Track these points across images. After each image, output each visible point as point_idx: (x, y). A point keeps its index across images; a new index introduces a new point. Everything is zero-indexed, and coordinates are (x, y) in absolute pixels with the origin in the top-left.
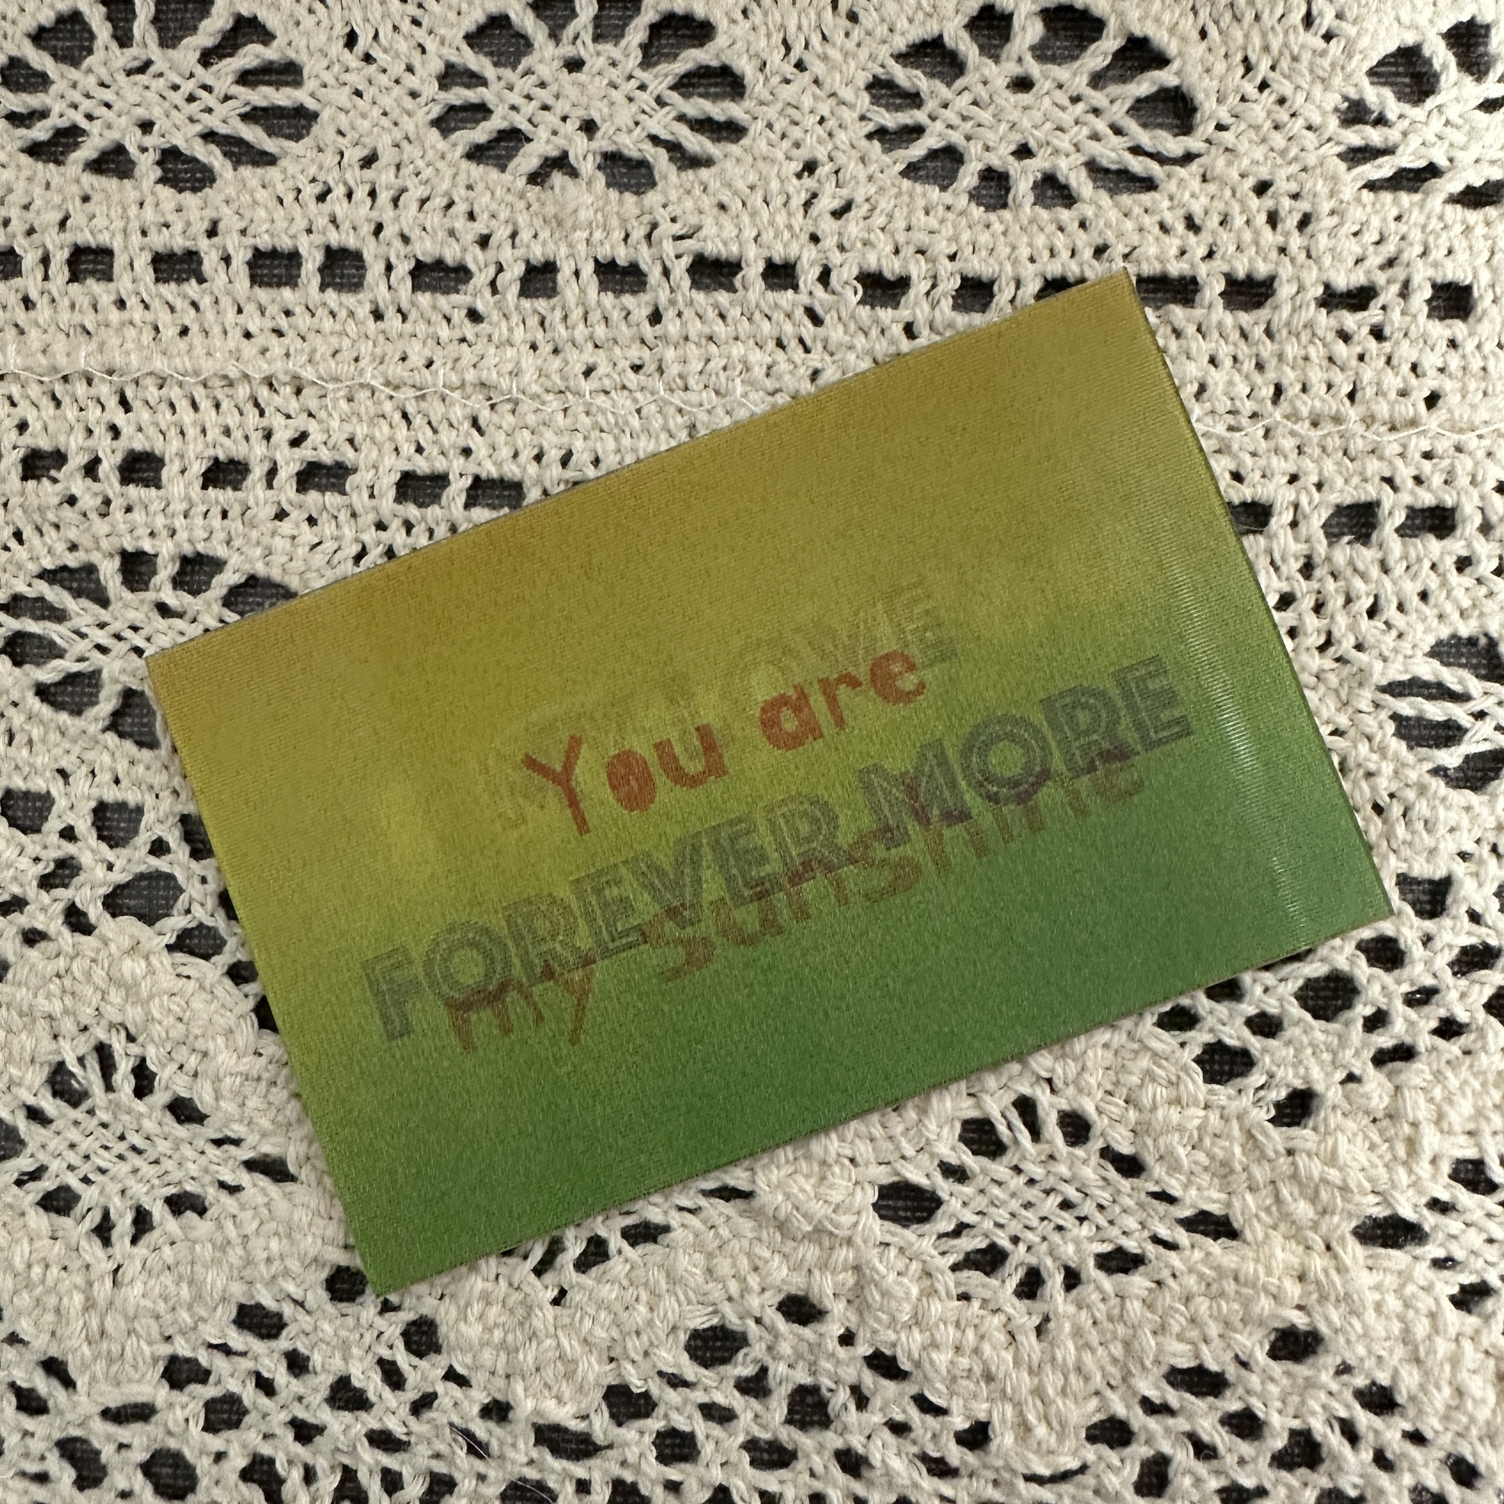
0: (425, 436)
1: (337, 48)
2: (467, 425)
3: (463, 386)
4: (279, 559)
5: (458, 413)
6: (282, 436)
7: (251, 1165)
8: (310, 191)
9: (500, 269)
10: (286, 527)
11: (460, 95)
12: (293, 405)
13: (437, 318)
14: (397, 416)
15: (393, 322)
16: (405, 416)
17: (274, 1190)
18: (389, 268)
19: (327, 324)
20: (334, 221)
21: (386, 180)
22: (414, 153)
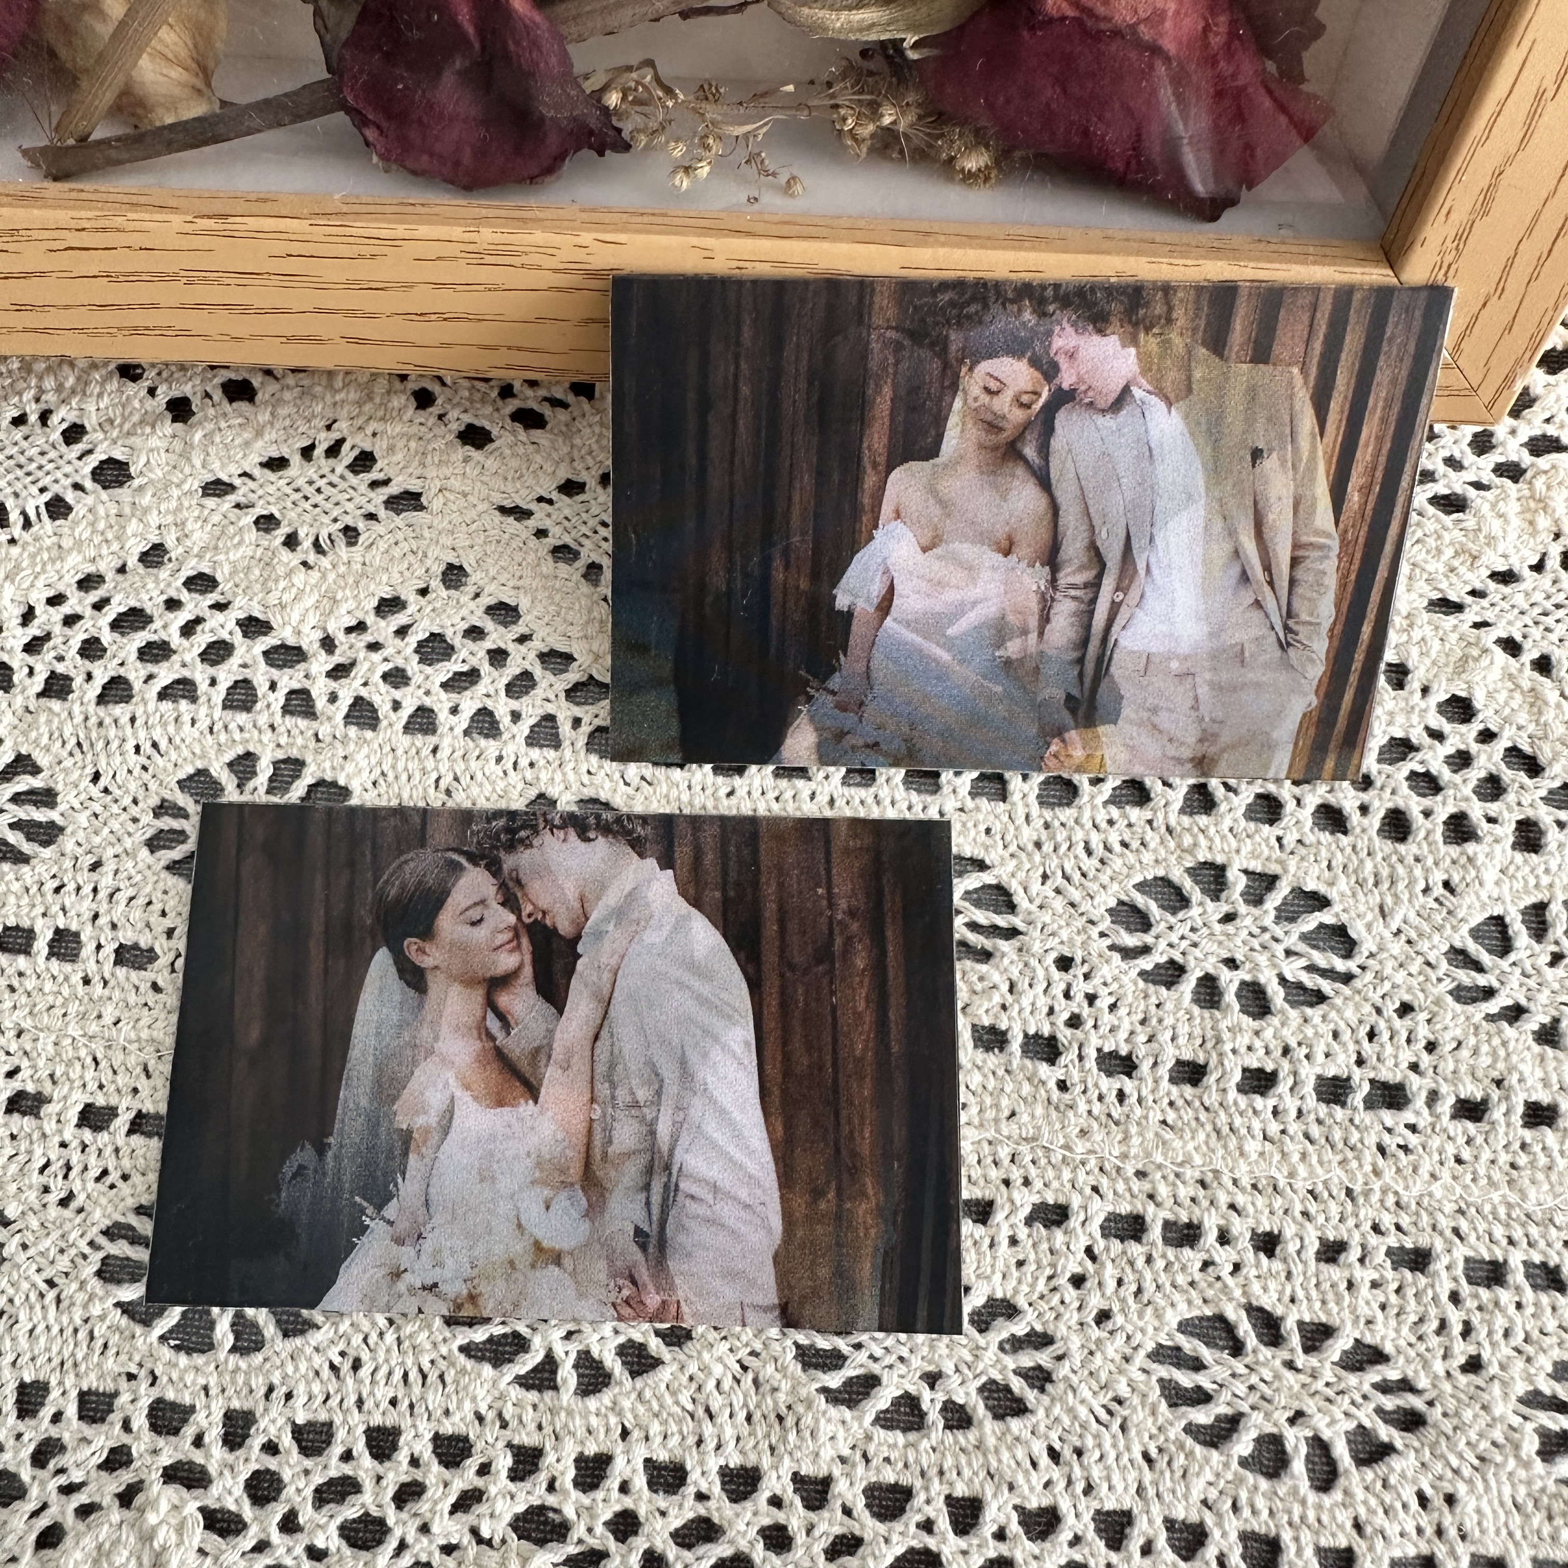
1: (86, 782)
2: (139, 1070)
3: (139, 1040)
5: (132, 1060)
8: (51, 885)
11: (169, 822)
12: (14, 1046)
13: (127, 986)
14: (89, 1060)
15: (97, 989)
16: (95, 1060)
20: (63, 909)
21: (106, 881)
22: (130, 864)
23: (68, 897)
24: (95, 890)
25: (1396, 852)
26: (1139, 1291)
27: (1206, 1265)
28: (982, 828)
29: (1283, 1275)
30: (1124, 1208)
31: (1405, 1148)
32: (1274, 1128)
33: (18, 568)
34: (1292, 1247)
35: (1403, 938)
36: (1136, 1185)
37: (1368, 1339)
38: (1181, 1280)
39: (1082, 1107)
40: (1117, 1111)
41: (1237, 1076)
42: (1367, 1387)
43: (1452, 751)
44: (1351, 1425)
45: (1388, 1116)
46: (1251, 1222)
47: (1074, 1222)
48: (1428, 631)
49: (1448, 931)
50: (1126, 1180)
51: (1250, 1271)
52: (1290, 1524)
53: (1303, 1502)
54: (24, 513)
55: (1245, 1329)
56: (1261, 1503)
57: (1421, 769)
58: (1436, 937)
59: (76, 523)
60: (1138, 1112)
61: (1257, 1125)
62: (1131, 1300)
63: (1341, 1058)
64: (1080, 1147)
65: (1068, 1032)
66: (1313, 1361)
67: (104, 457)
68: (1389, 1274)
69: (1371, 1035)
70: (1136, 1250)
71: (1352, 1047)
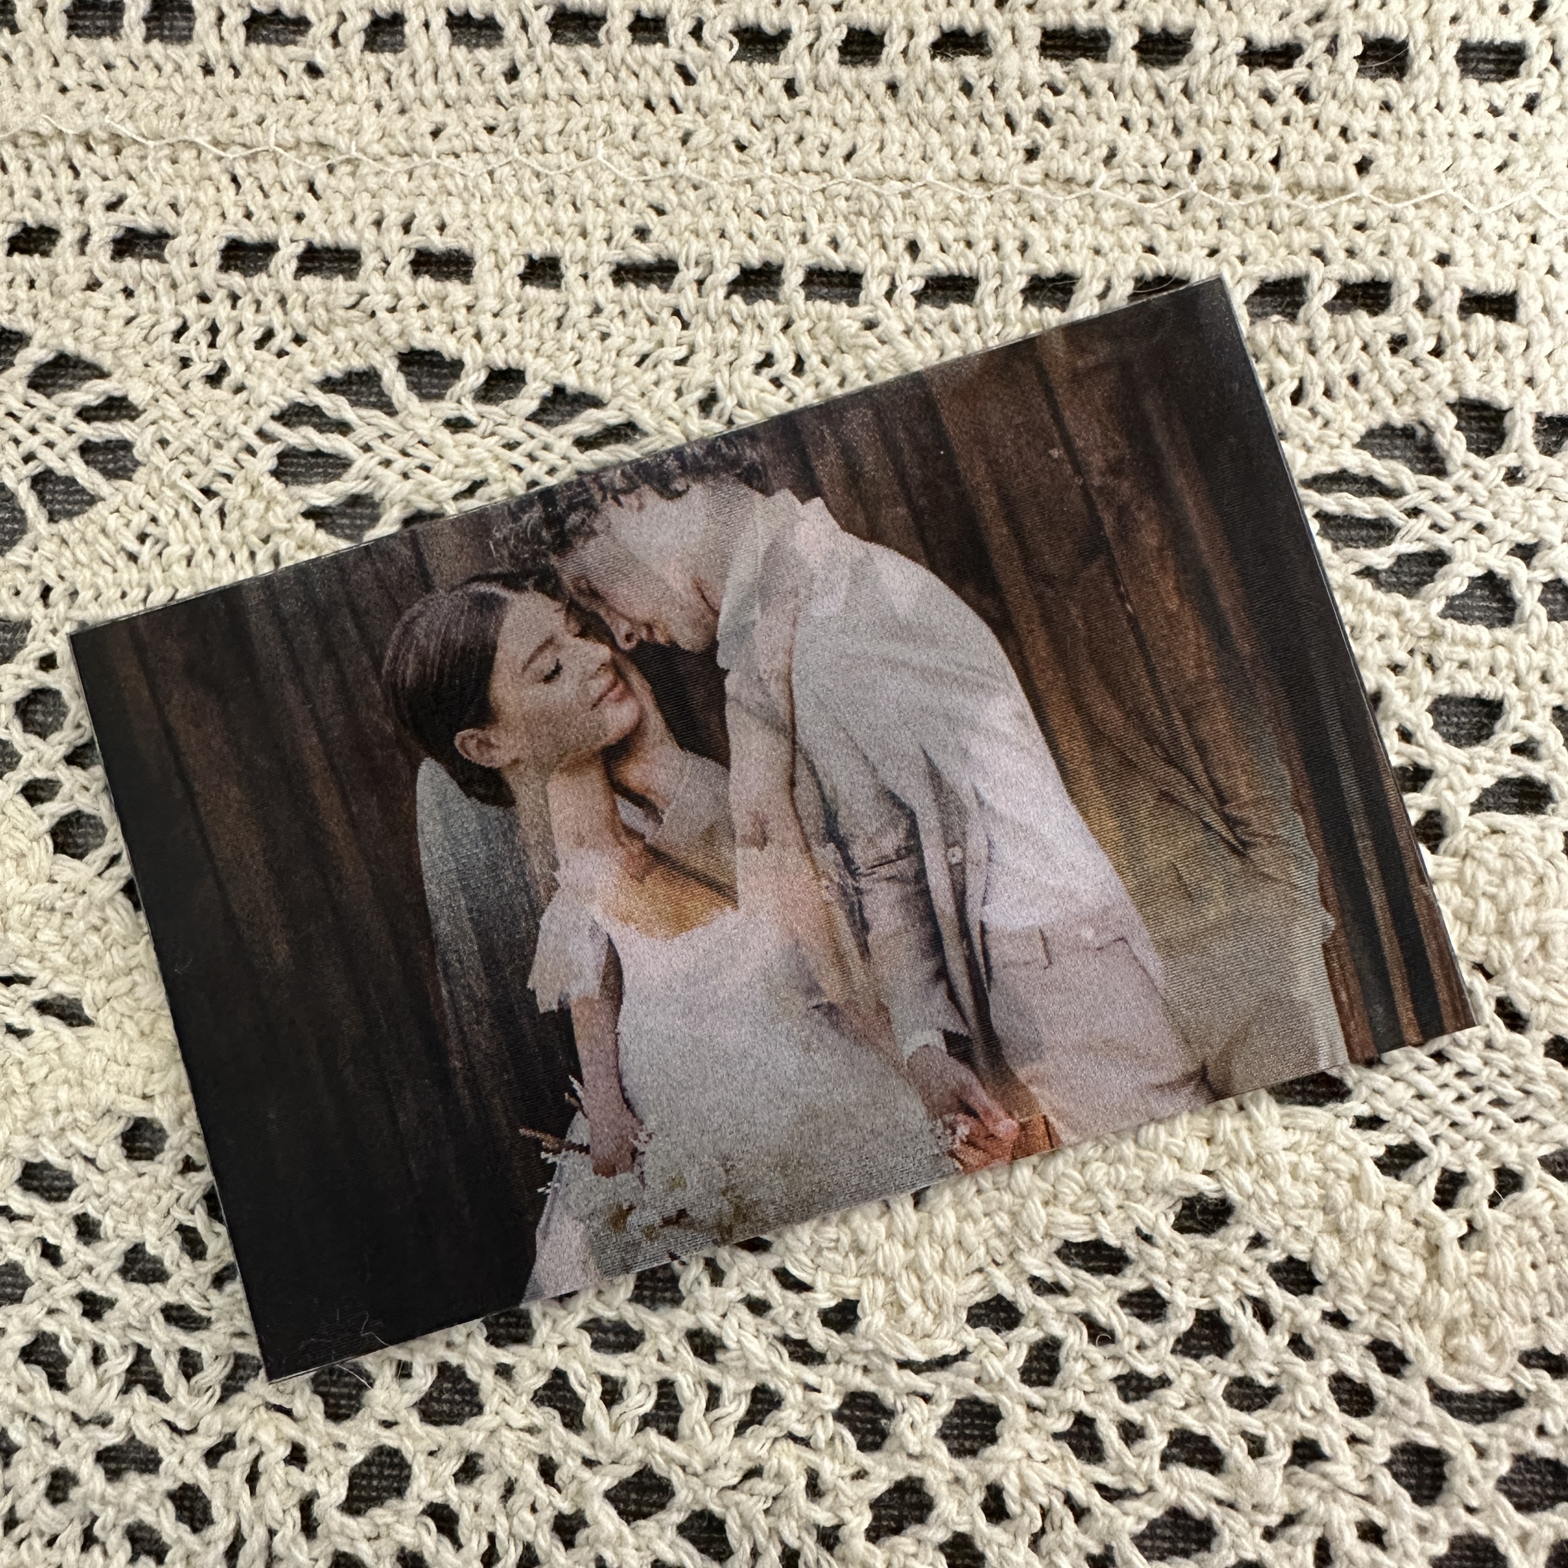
0: (255, 201)
2: (301, 190)
3: (298, 144)
4: (89, 333)
5: (290, 174)
6: (98, 197)
7: (43, 1007)
9: (342, 18)
10: (98, 298)
12: (111, 167)
13: (271, 72)
14: (225, 180)
15: (224, 76)
16: (234, 179)
17: (66, 1033)
18: (221, 17)
19: (151, 78)
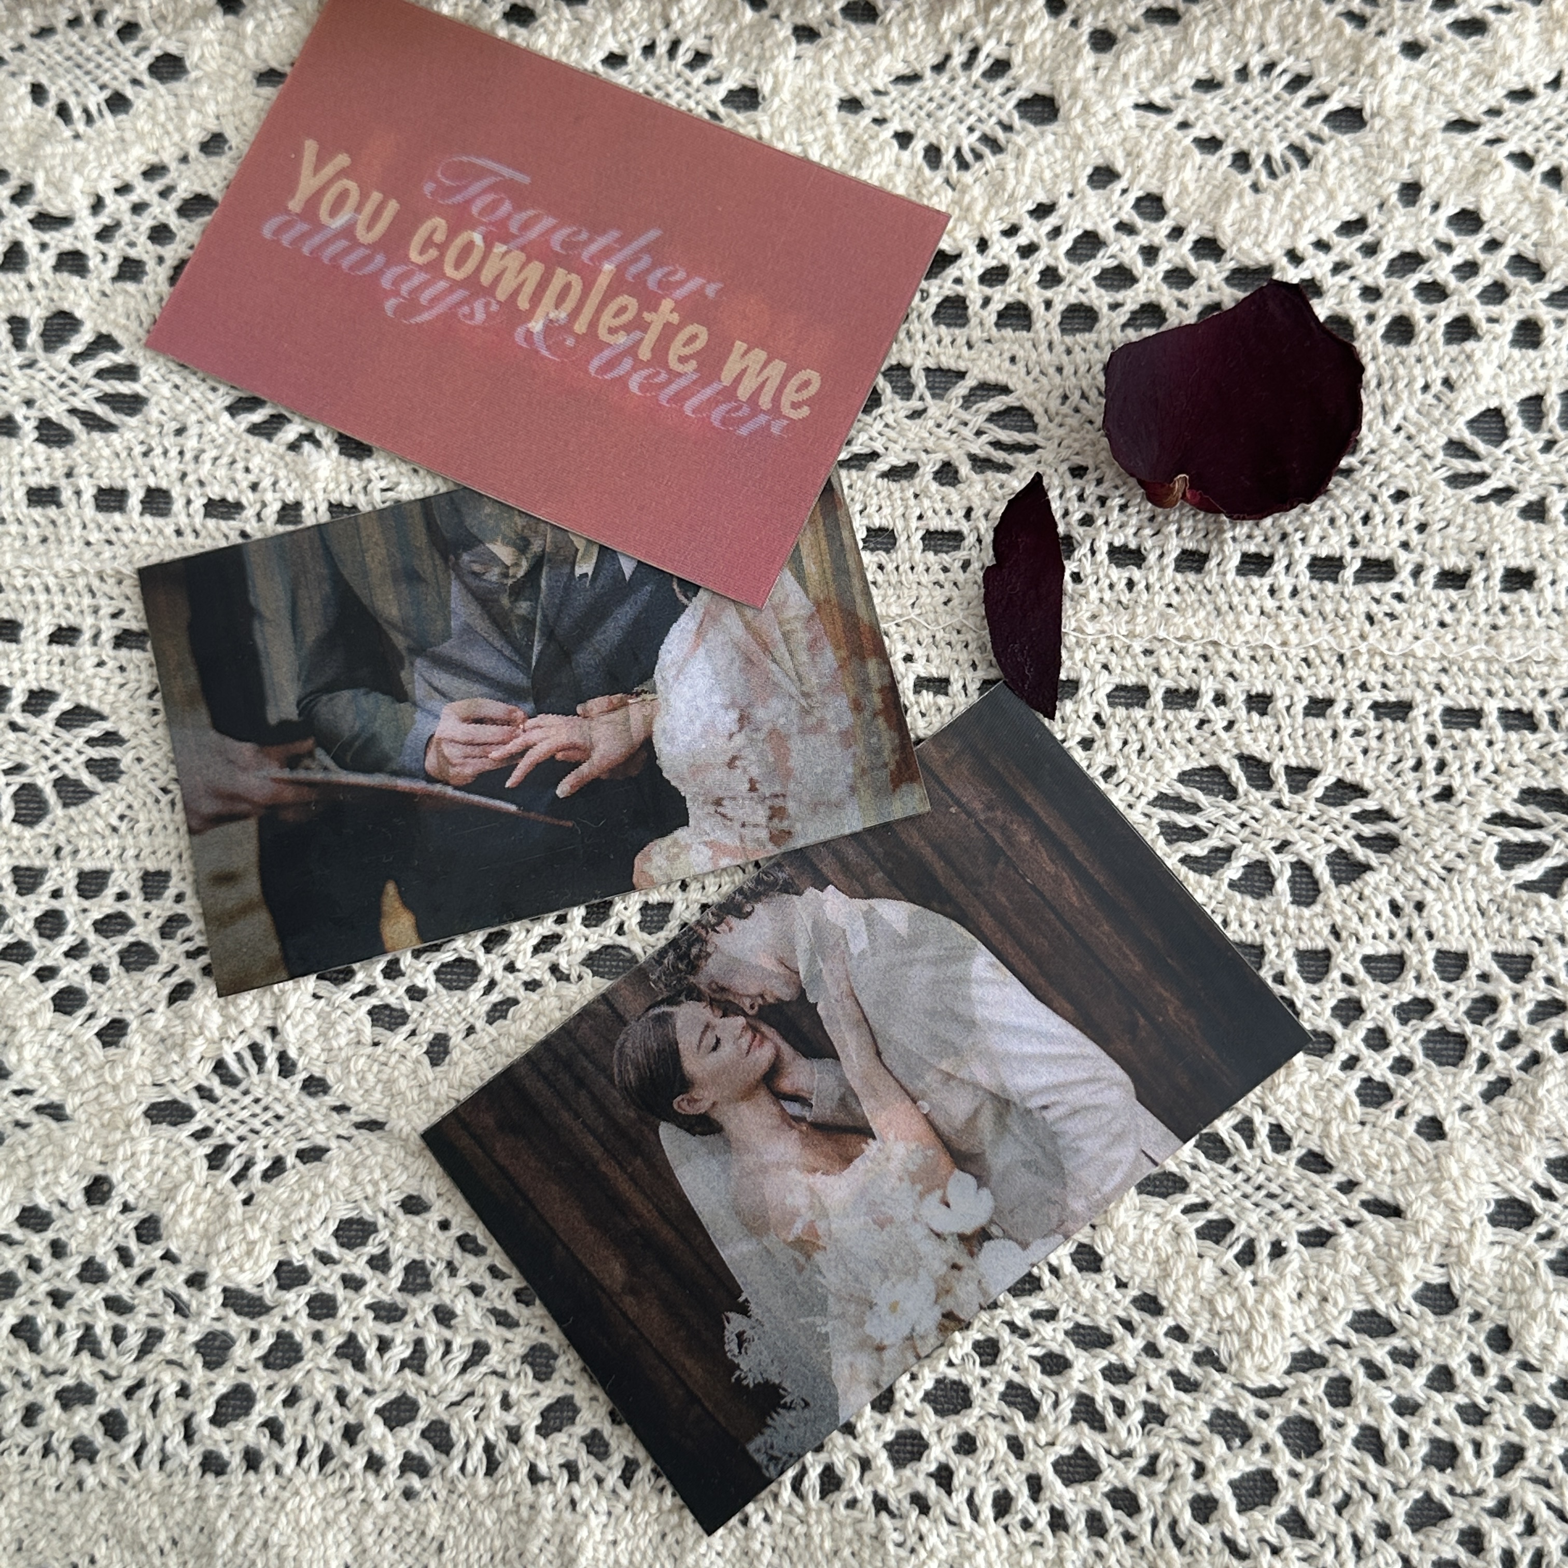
4: (97, 693)
6: (107, 610)
8: (138, 450)
9: (264, 505)
10: (104, 672)
12: (116, 592)
13: (218, 534)
15: (190, 536)
19: (144, 538)
20: (153, 470)
21: (191, 443)
22: (212, 428)
23: (157, 460)
24: (181, 453)
25: (1398, 354)
26: (1142, 750)
27: (1202, 723)
28: (1007, 355)
29: (1273, 729)
30: (1130, 680)
31: (1392, 616)
32: (1270, 604)
33: (84, 161)
34: (1281, 704)
35: (1402, 434)
36: (1142, 661)
37: (1349, 777)
38: (1179, 736)
39: (1094, 594)
40: (1125, 597)
41: (1236, 560)
42: (1347, 818)
43: (1460, 261)
44: (1332, 848)
45: (1375, 588)
46: (1245, 685)
47: (1083, 692)
48: (1442, 149)
49: (1445, 424)
50: (1134, 657)
51: (1242, 726)
52: (1274, 933)
53: (1285, 914)
54: (86, 111)
55: (1237, 774)
56: (1247, 917)
57: (1428, 279)
58: (1434, 432)
59: (137, 116)
60: (1145, 596)
61: (1254, 602)
62: (1134, 756)
63: (1334, 539)
64: (1090, 628)
65: (1081, 530)
66: (1299, 798)
67: (158, 53)
68: (1371, 723)
69: (1366, 519)
70: (1138, 713)
71: (1346, 531)
